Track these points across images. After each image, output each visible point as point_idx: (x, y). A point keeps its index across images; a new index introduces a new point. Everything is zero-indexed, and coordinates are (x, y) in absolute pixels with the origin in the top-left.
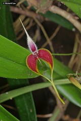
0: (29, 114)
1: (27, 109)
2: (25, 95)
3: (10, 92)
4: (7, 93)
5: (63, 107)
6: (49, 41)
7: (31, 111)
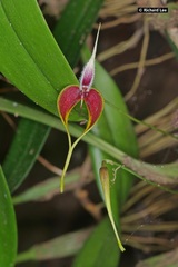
0: (26, 152)
1: (29, 145)
2: (40, 124)
3: (21, 106)
4: (15, 104)
5: (87, 177)
6: (141, 65)
7: (32, 152)
